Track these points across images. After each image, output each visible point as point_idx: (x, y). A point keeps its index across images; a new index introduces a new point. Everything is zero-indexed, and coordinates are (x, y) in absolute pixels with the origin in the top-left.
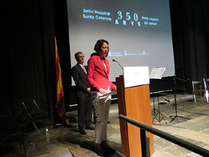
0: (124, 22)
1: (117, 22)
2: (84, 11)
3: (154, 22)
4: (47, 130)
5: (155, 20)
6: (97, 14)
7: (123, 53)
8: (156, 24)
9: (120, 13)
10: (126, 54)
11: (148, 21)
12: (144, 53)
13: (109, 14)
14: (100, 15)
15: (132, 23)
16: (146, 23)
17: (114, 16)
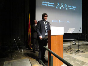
0: (60, 8)
1: (57, 8)
2: (43, 2)
3: (74, 8)
4: (22, 50)
5: (74, 7)
6: (48, 4)
7: (58, 21)
8: (74, 9)
9: (59, 4)
10: (60, 22)
11: (71, 8)
12: (68, 22)
13: (53, 4)
14: (50, 4)
15: (64, 8)
16: (70, 8)
17: (56, 5)
